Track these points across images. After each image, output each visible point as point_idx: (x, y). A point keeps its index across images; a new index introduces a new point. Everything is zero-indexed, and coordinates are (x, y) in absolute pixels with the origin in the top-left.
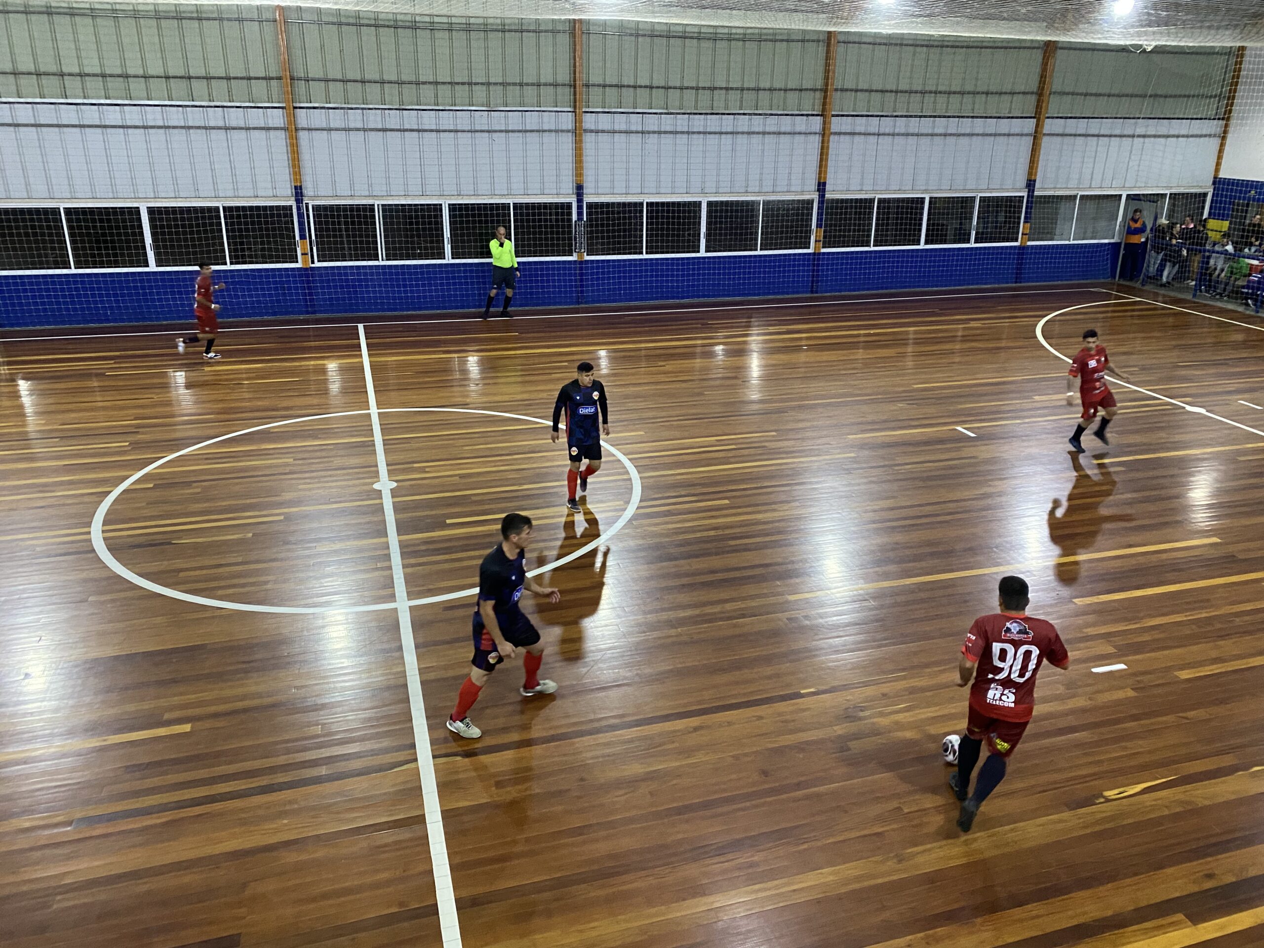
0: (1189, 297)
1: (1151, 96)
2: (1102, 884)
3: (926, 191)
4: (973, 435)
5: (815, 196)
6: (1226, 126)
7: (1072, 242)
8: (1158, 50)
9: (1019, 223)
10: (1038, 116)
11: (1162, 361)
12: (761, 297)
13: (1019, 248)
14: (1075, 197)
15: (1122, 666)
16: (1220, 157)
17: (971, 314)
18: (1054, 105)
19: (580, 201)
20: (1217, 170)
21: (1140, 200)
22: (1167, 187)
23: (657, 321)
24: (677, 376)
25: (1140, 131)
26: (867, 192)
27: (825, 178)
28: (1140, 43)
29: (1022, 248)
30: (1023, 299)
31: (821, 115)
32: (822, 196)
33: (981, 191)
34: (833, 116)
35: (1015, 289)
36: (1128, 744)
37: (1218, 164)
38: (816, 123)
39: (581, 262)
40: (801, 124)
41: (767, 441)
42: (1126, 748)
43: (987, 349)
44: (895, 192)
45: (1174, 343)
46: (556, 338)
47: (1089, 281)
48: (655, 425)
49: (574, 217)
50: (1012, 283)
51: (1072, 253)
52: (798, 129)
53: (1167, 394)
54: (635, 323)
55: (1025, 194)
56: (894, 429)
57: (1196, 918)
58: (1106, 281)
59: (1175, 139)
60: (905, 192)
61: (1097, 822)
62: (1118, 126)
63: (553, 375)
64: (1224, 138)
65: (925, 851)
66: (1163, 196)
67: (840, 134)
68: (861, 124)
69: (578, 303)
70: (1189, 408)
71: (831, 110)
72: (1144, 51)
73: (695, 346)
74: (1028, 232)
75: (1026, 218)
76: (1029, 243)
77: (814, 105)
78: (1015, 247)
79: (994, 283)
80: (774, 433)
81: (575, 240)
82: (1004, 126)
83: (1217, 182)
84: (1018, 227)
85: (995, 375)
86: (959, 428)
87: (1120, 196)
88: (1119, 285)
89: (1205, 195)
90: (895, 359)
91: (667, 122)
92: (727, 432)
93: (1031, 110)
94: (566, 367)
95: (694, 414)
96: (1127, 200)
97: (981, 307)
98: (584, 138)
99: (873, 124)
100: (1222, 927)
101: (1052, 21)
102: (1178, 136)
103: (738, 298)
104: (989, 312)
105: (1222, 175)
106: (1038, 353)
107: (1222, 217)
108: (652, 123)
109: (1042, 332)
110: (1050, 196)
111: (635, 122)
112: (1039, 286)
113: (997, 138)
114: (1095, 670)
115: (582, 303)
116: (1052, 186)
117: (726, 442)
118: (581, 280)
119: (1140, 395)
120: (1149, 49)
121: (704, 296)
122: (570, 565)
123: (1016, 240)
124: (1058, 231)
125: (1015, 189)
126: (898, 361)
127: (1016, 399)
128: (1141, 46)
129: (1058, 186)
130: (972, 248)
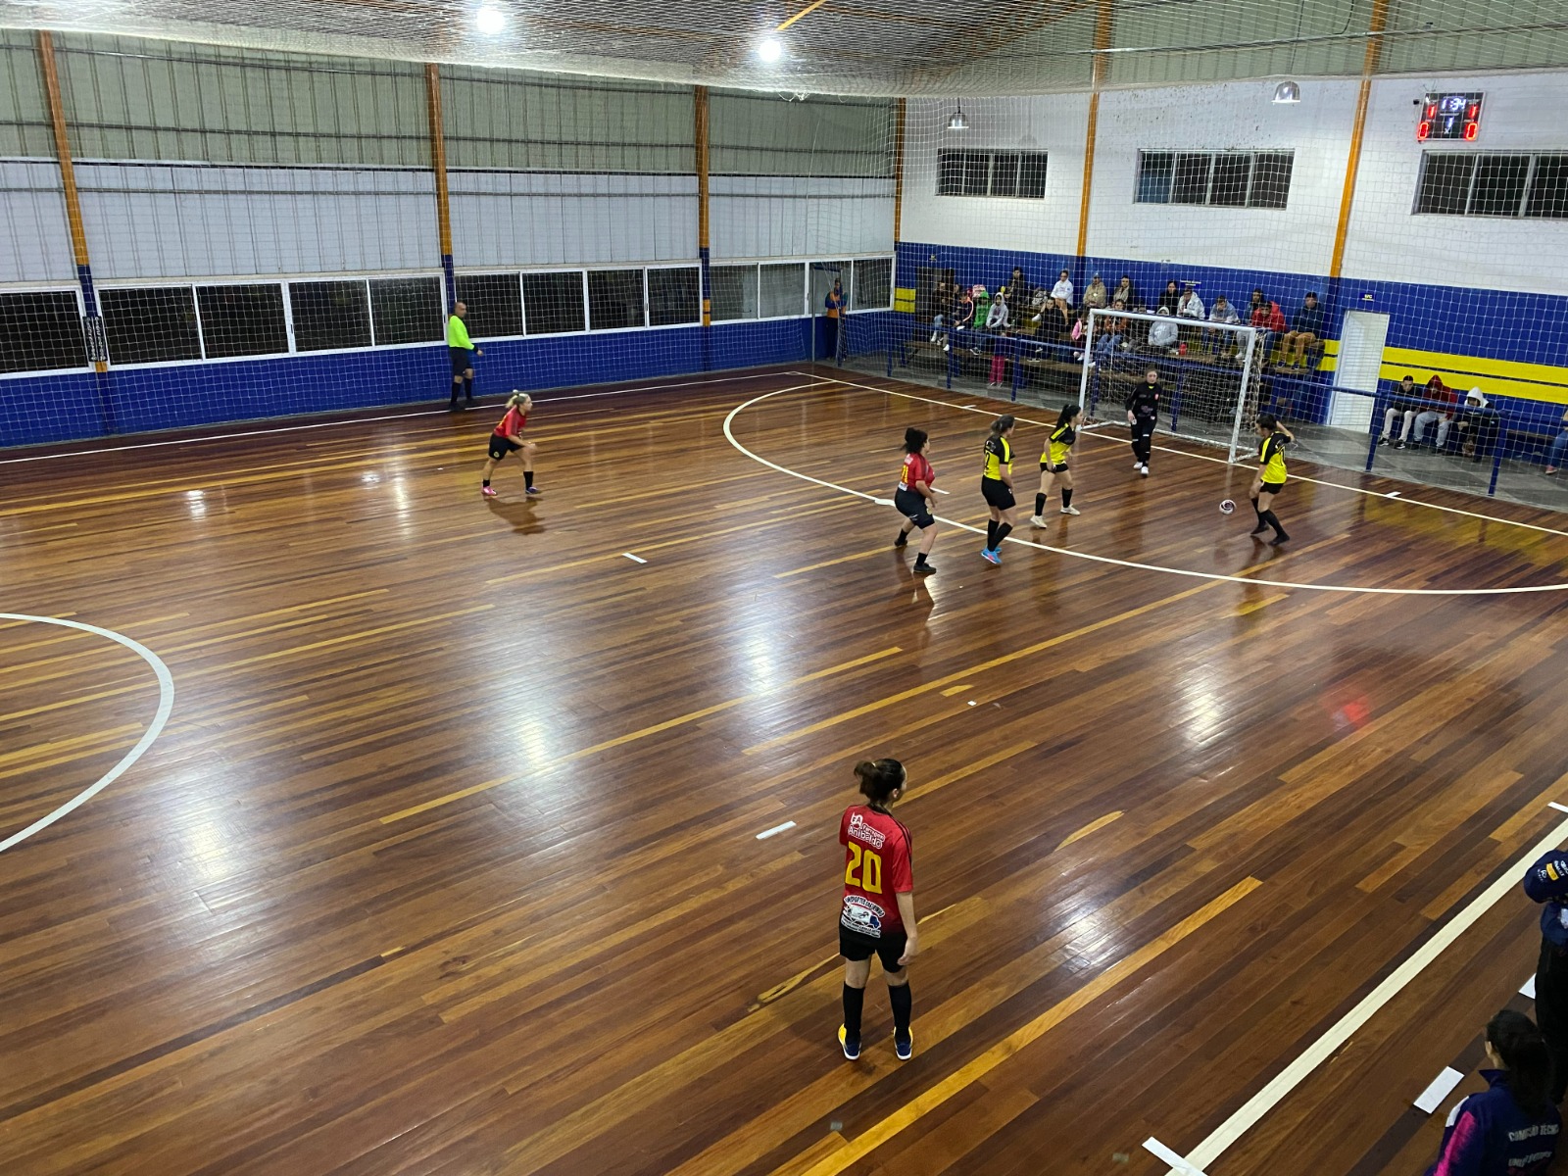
0: (884, 375)
1: (816, 151)
2: (748, 1120)
3: (582, 264)
4: (642, 561)
5: (441, 274)
6: (899, 185)
7: (760, 320)
8: (812, 100)
9: (697, 300)
10: (700, 172)
11: (855, 450)
12: (387, 406)
13: (701, 328)
14: (755, 267)
15: (791, 824)
16: (898, 220)
17: (654, 410)
18: (717, 161)
19: (87, 288)
20: (897, 234)
21: (822, 269)
22: (849, 254)
23: (237, 448)
24: (250, 525)
25: (813, 191)
26: (507, 267)
27: (450, 250)
28: (791, 91)
29: (706, 329)
30: (713, 389)
31: (431, 170)
32: (449, 273)
33: (647, 262)
34: (447, 171)
35: (705, 378)
36: (792, 925)
37: (897, 227)
38: (428, 181)
39: (101, 375)
40: (406, 181)
41: (374, 603)
42: (788, 930)
43: (667, 453)
44: (543, 266)
45: (867, 428)
46: (57, 488)
47: (784, 364)
48: (207, 600)
49: (82, 313)
50: (700, 370)
51: (761, 332)
52: (403, 188)
53: (858, 487)
54: (196, 455)
55: (700, 266)
56: (547, 565)
57: (851, 1133)
58: (803, 362)
59: (850, 200)
60: (556, 265)
61: (752, 1036)
62: (788, 186)
63: (50, 544)
64: (898, 199)
65: (531, 1144)
66: (848, 263)
67: (459, 194)
68: (486, 182)
69: (107, 433)
70: (879, 501)
71: (445, 165)
72: (796, 100)
73: (300, 477)
74: (709, 309)
75: (704, 293)
76: (713, 323)
77: (419, 157)
78: (697, 328)
79: (681, 372)
80: (385, 590)
81: (88, 344)
82: (663, 184)
83: (899, 247)
84: (698, 306)
85: (674, 483)
86: (627, 555)
87: (803, 265)
88: (816, 366)
89: (889, 261)
90: (556, 475)
91: (211, 179)
92: (319, 596)
93: (691, 167)
94: (74, 530)
95: (272, 577)
96: (810, 268)
97: (664, 402)
98: (80, 199)
99: (502, 182)
100: (879, 1135)
101: (697, 63)
102: (853, 197)
103: (354, 410)
104: (670, 408)
105: (902, 240)
106: (726, 452)
107: (908, 286)
108: (188, 179)
109: (731, 426)
110: (726, 268)
111: (162, 178)
112: (732, 373)
113: (658, 199)
114: (760, 837)
115: (112, 432)
116: (728, 255)
117: (314, 612)
118: (106, 401)
119: (829, 491)
120: (802, 98)
121: (303, 410)
122: (37, 838)
123: (698, 320)
124: (745, 308)
125: (686, 259)
126: (559, 477)
127: (694, 510)
128: (791, 95)
129: (735, 255)
130: (647, 332)
